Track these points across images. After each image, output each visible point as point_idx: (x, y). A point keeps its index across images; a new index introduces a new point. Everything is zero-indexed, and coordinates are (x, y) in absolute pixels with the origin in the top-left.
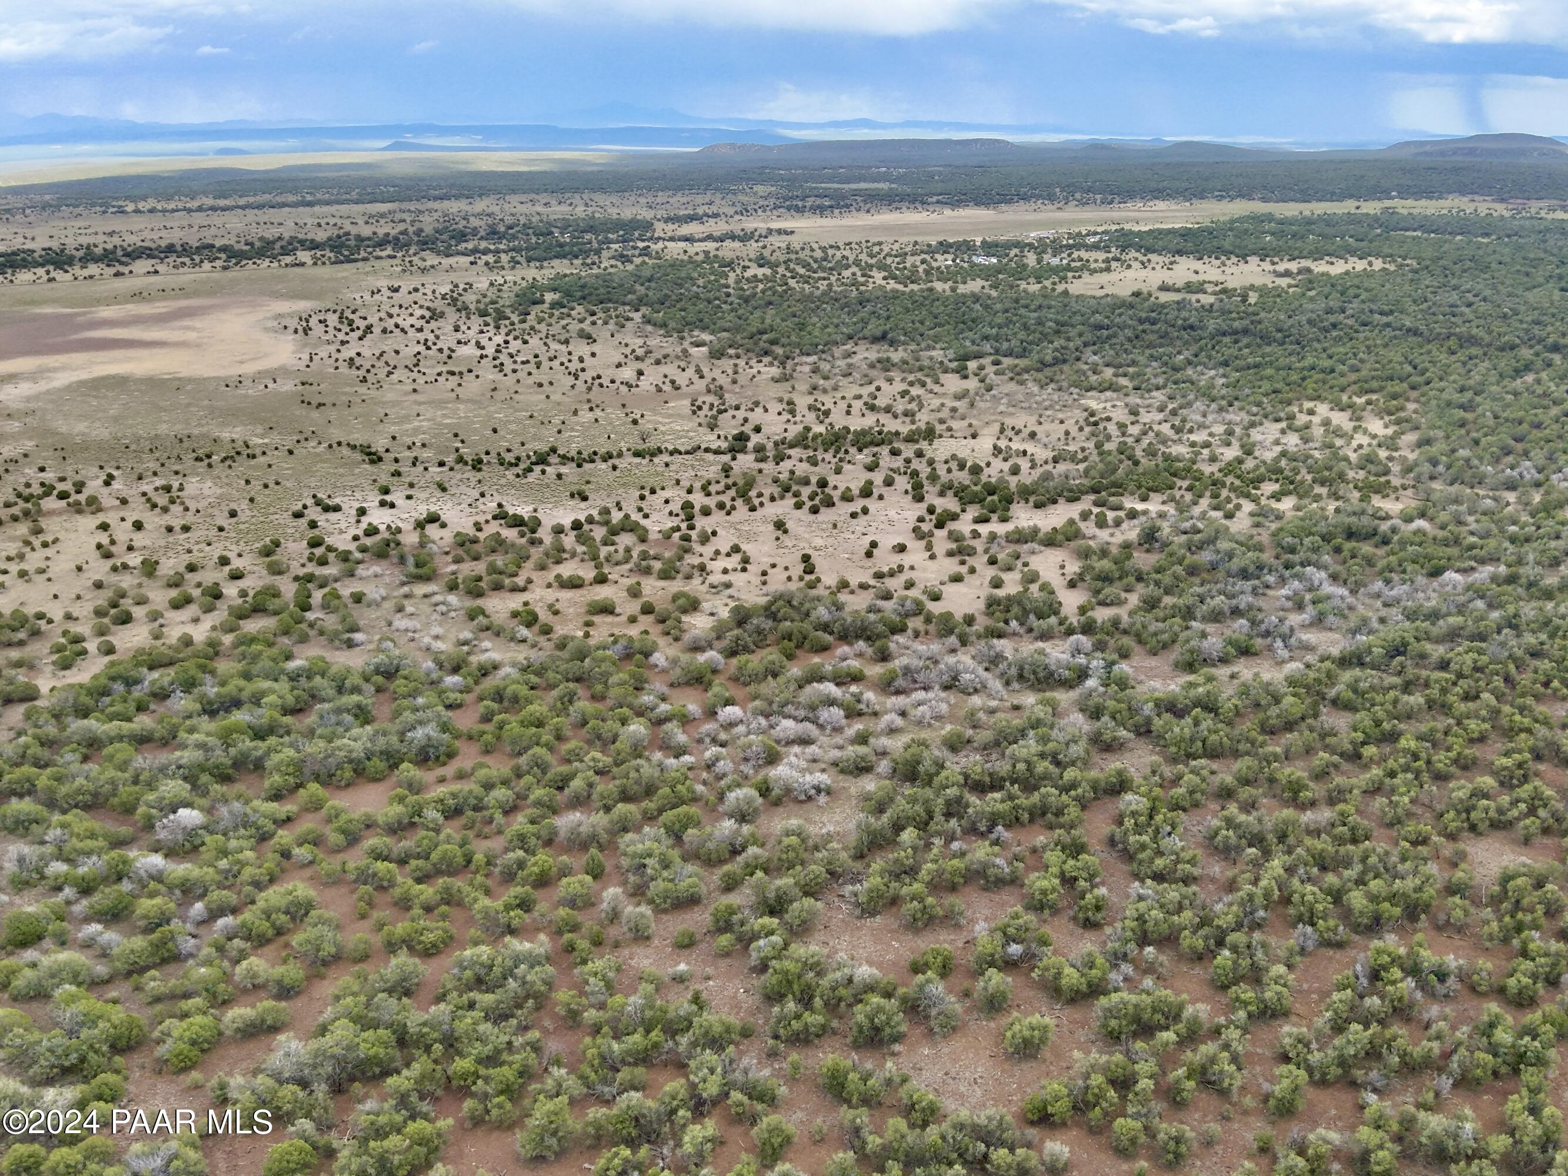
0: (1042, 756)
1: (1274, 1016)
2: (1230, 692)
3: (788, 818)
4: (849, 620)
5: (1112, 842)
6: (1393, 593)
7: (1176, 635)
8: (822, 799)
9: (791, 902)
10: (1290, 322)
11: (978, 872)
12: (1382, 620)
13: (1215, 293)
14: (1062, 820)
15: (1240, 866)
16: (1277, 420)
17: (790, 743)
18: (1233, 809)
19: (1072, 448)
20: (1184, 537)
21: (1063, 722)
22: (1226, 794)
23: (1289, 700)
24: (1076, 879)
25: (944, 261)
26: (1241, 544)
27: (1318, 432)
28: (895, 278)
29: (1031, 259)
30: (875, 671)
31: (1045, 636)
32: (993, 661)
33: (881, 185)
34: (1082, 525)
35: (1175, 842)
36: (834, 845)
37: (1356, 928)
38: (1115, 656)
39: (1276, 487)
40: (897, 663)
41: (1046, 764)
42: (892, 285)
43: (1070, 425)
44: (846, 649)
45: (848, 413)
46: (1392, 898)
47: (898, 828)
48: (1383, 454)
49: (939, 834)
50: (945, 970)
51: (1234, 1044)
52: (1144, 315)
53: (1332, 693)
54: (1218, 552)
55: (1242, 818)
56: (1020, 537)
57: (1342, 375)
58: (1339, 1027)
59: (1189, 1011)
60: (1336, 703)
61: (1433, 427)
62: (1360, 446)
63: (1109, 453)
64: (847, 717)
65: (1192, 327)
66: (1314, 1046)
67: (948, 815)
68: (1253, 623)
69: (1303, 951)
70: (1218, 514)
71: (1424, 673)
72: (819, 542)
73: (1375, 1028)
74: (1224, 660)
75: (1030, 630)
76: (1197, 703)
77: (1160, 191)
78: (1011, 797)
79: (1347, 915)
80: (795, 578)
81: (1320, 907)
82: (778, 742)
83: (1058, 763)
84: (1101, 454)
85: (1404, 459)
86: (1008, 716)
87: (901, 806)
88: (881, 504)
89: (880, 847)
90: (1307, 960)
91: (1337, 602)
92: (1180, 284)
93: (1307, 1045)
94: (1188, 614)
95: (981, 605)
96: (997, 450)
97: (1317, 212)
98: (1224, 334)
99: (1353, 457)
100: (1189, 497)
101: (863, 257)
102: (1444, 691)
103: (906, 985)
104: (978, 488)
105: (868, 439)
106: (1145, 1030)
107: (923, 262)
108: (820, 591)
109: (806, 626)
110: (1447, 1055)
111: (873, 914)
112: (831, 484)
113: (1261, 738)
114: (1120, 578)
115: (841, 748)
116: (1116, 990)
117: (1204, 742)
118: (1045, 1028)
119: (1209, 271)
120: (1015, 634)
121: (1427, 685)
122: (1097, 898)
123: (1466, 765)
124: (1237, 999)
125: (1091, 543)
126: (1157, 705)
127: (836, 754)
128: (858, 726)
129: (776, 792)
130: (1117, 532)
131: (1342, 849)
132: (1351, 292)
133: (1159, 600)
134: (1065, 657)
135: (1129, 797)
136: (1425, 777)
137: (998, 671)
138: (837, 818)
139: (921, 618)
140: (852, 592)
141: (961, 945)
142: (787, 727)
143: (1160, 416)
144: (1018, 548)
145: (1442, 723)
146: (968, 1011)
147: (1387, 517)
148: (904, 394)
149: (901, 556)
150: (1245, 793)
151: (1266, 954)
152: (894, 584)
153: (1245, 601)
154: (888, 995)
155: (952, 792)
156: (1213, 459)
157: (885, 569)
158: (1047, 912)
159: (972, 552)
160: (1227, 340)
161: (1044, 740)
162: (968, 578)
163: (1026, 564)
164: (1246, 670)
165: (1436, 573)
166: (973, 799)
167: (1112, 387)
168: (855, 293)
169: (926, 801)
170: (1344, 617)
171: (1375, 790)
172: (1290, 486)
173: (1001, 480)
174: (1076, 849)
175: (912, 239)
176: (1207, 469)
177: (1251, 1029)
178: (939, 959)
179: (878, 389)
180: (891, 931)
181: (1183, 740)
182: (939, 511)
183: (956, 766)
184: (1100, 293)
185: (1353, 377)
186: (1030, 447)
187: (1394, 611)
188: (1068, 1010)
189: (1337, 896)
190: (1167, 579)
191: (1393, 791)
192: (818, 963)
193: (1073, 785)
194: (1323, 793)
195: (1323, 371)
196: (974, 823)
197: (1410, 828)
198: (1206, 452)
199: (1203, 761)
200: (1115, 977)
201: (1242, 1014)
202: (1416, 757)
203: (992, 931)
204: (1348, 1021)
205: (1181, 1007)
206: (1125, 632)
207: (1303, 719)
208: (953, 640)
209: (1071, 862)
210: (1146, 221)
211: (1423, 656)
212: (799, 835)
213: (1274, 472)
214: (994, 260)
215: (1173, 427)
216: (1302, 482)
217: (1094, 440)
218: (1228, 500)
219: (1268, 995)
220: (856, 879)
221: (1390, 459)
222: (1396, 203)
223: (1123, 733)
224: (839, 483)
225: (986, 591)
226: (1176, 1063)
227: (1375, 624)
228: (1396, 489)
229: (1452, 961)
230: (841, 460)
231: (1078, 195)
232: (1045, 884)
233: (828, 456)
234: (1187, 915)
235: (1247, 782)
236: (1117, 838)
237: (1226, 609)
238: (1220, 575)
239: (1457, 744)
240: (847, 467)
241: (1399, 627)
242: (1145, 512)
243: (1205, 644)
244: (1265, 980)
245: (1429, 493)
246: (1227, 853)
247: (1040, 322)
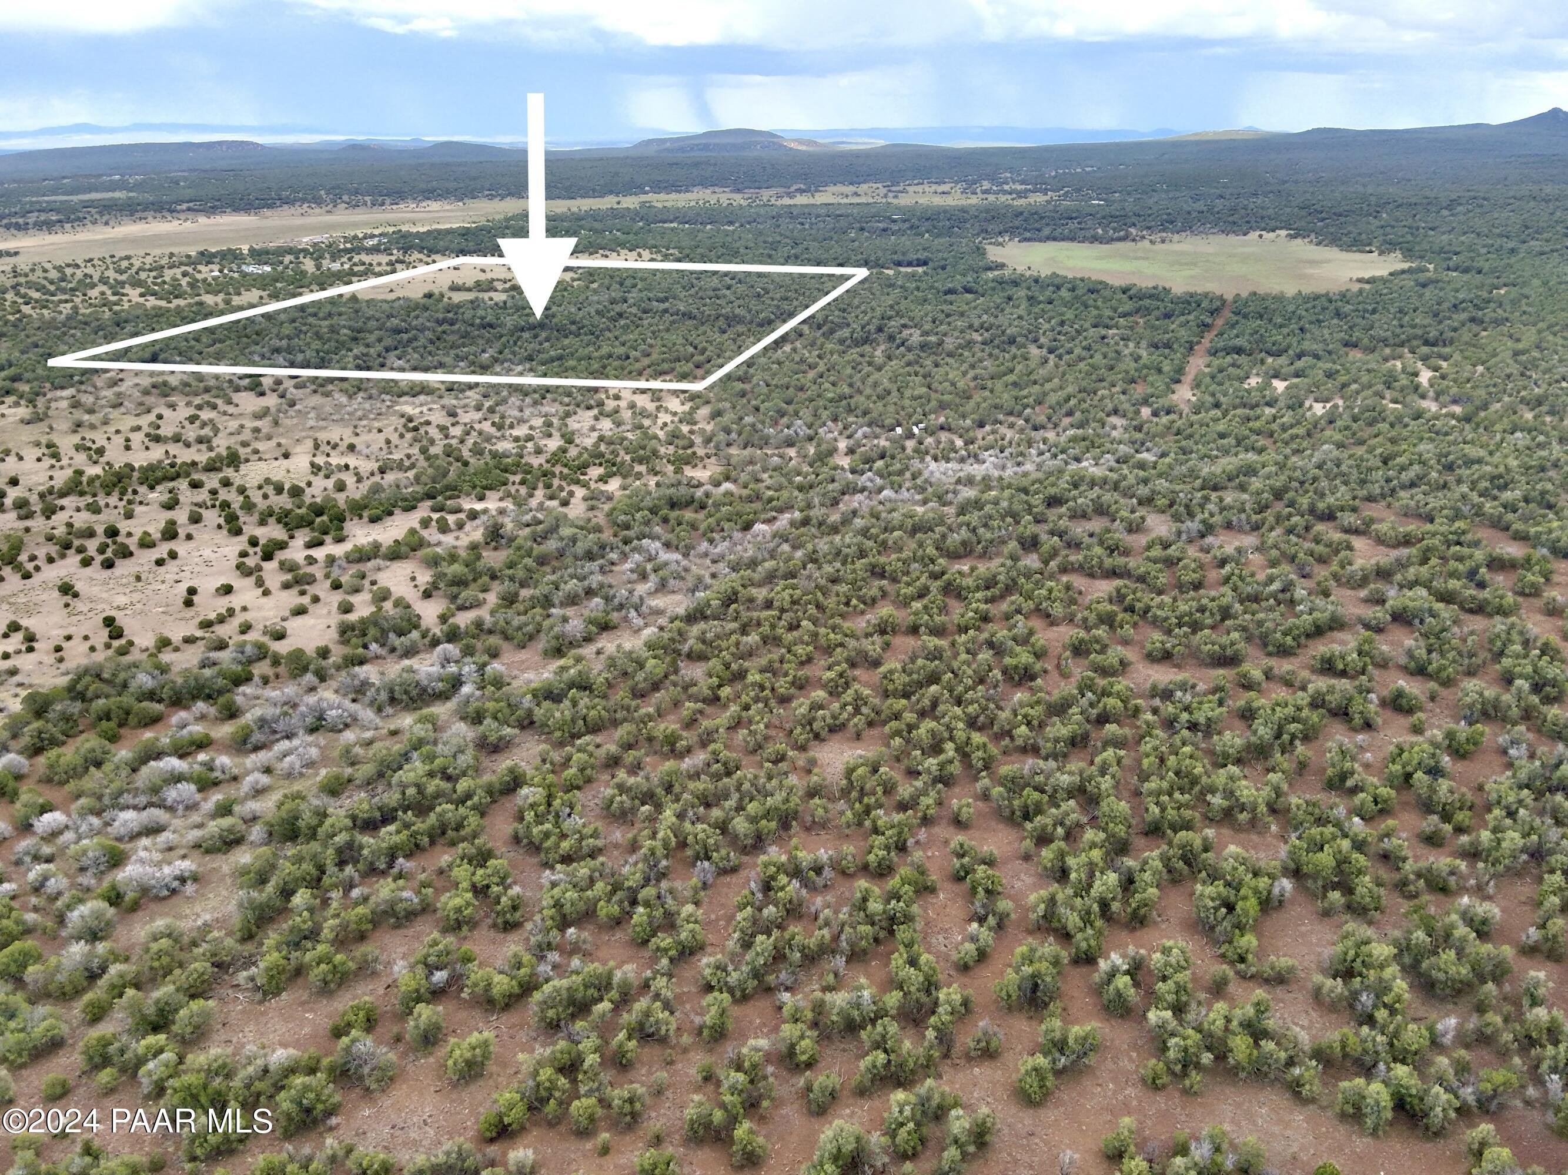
0: (431, 774)
1: (692, 953)
2: (600, 667)
3: (152, 920)
4: (180, 681)
5: (516, 839)
6: (718, 550)
7: (539, 624)
8: (190, 888)
9: (176, 1011)
10: (581, 314)
11: (385, 912)
12: (714, 576)
13: (505, 291)
14: (463, 833)
15: (637, 825)
16: (589, 408)
17: (134, 836)
18: (622, 775)
19: (396, 456)
20: (528, 530)
21: (445, 736)
22: (613, 762)
23: (652, 662)
24: (488, 887)
25: (210, 272)
26: (582, 528)
27: (627, 415)
28: (154, 294)
29: (309, 265)
30: (225, 731)
31: (410, 652)
32: (359, 691)
33: (117, 195)
34: (425, 533)
35: (577, 821)
36: (216, 934)
37: (745, 850)
38: (486, 658)
39: (601, 471)
40: (249, 718)
41: (437, 781)
42: (152, 302)
43: (389, 433)
44: (183, 714)
45: (128, 448)
46: (767, 815)
47: (287, 893)
48: (685, 429)
49: (336, 886)
50: (370, 1024)
51: (663, 991)
52: (441, 316)
53: (685, 648)
54: (562, 539)
55: (632, 781)
56: (362, 556)
57: (637, 360)
58: (747, 944)
59: (618, 976)
60: (693, 657)
61: (720, 400)
62: (665, 424)
63: (436, 456)
64: (200, 790)
65: (491, 326)
66: (730, 968)
67: (341, 864)
68: (607, 599)
69: (705, 886)
70: (555, 503)
71: (755, 614)
72: (122, 600)
73: (776, 933)
74: (588, 639)
75: (393, 650)
76: (572, 685)
77: (432, 191)
78: (407, 826)
79: (734, 840)
80: (100, 647)
81: (711, 841)
82: (119, 839)
83: (448, 778)
84: (428, 459)
85: (702, 431)
86: (387, 743)
87: (286, 868)
88: (191, 544)
89: (271, 920)
90: (709, 892)
91: (674, 567)
92: (470, 283)
93: (724, 970)
94: (547, 602)
95: (333, 634)
96: (316, 468)
97: (584, 208)
98: (522, 330)
99: (661, 434)
100: (523, 491)
101: (111, 274)
102: (773, 627)
103: (331, 1054)
104: (302, 511)
105: (159, 474)
106: (580, 1008)
107: (185, 274)
108: (135, 655)
109: (127, 700)
110: (836, 938)
111: (277, 993)
112: (123, 532)
113: (634, 703)
114: (475, 580)
115: (200, 826)
116: (547, 981)
117: (584, 719)
118: (486, 1044)
119: (496, 268)
120: (377, 657)
121: (759, 624)
122: (512, 899)
123: (801, 685)
124: (658, 949)
125: (438, 550)
126: (534, 696)
127: (195, 835)
128: (216, 797)
129: (130, 896)
130: (461, 534)
131: (720, 784)
132: (629, 282)
133: (517, 594)
134: (436, 669)
135: (525, 791)
136: (773, 703)
137: (366, 700)
138: (211, 904)
139: (268, 661)
140: (177, 649)
141: (381, 991)
142: (128, 819)
143: (479, 415)
144: (361, 567)
145: (775, 655)
146: (404, 1055)
147: (700, 485)
148: (192, 419)
149: (228, 598)
150: (630, 757)
151: (674, 899)
152: (227, 631)
153: (595, 580)
154: (312, 1071)
155: (340, 839)
156: (538, 451)
157: (212, 616)
158: (465, 928)
159: (311, 580)
160: (526, 335)
161: (431, 758)
162: (312, 608)
163: (374, 583)
164: (608, 644)
165: (747, 527)
166: (366, 839)
167: (424, 390)
168: (108, 314)
169: (314, 857)
170: (683, 579)
171: (736, 725)
172: (614, 469)
173: (327, 499)
174: (482, 858)
175: (167, 251)
176: (536, 462)
177: (675, 972)
178: (361, 1014)
179: (160, 417)
180: (303, 1004)
181: (565, 722)
182: (262, 542)
183: (339, 811)
184: (392, 296)
185: (646, 361)
186: (352, 461)
187: (721, 565)
188: (504, 1017)
189: (723, 827)
190: (520, 573)
191: (750, 722)
192: (224, 1066)
193: (468, 796)
194: (696, 739)
195: (619, 358)
196: (372, 863)
197: (770, 749)
198: (530, 445)
199: (588, 738)
200: (544, 969)
201: (665, 962)
202: (762, 688)
203: (412, 967)
204: (753, 935)
205: (610, 975)
206: (490, 632)
207: (666, 676)
208: (309, 678)
209: (480, 872)
210: (423, 223)
211: (751, 600)
212: (169, 936)
213: (597, 457)
214: (268, 269)
215: (493, 424)
216: (623, 463)
217: (418, 445)
218: (561, 489)
219: (683, 935)
220: (249, 962)
221: (691, 432)
222: (650, 197)
223: (507, 731)
224: (133, 529)
225: (336, 619)
226: (615, 1029)
227: (708, 580)
228: (702, 459)
229: (823, 855)
230: (130, 502)
231: (345, 198)
232: (458, 901)
233: (113, 500)
234: (600, 885)
235: (629, 747)
236: (521, 834)
237: (580, 591)
238: (569, 560)
239: (790, 667)
240: (139, 510)
241: (729, 580)
242: (485, 511)
243: (568, 628)
244: (679, 922)
245: (728, 458)
246: (623, 817)
247: (333, 330)
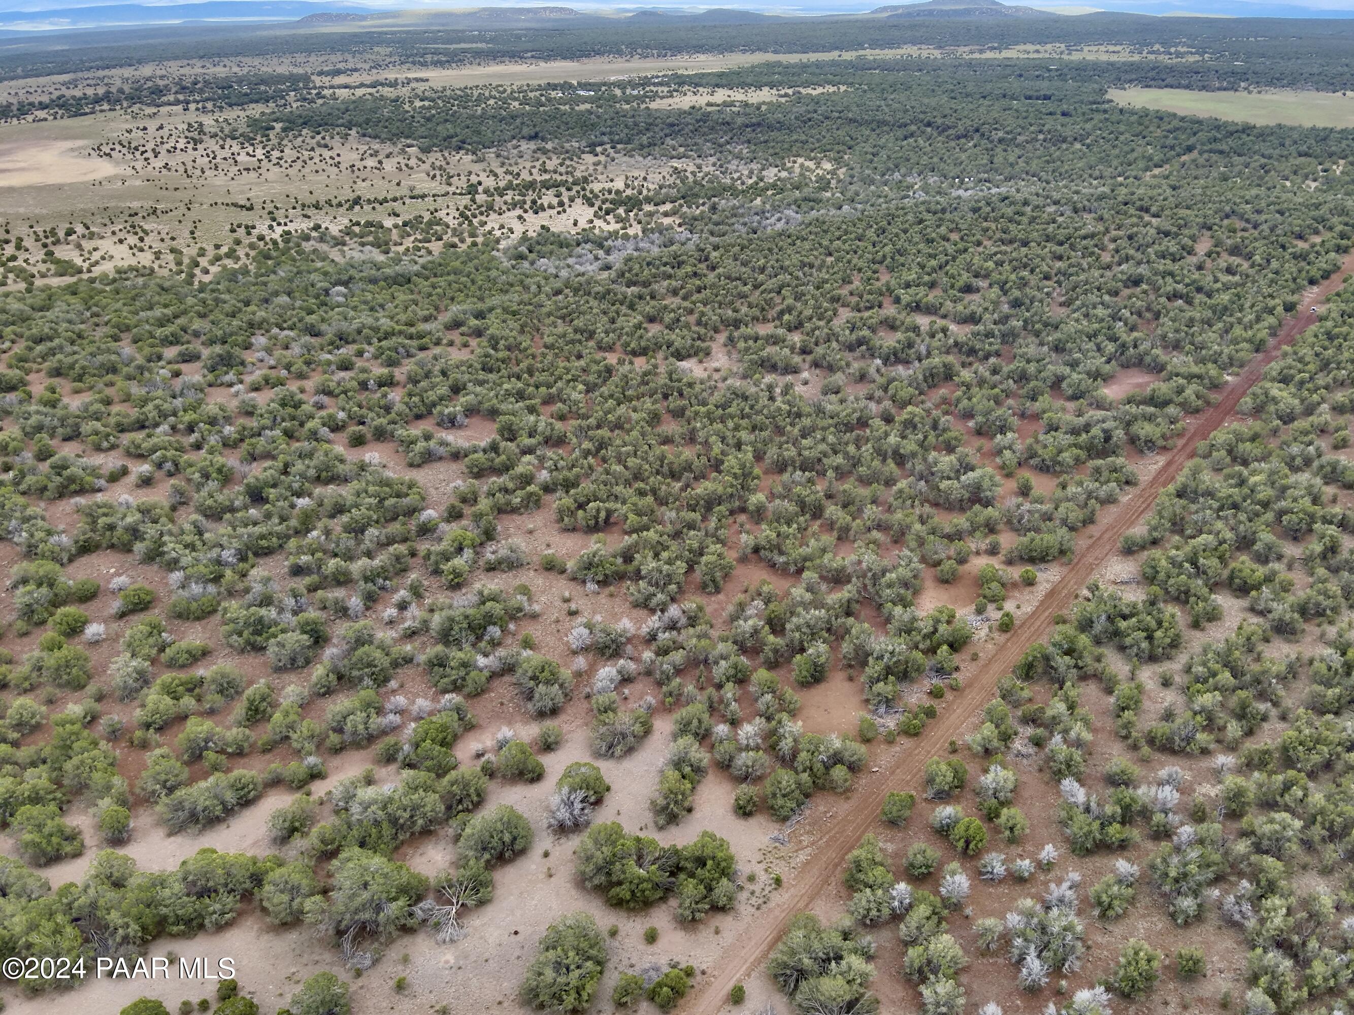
10: (785, 119)
13: (741, 106)
16: (776, 166)
19: (668, 183)
25: (557, 94)
27: (797, 170)
28: (527, 104)
29: (618, 92)
33: (480, 45)
34: (680, 209)
42: (526, 108)
43: (665, 174)
45: (531, 174)
48: (829, 177)
52: (699, 118)
56: (651, 214)
57: (812, 144)
61: (856, 164)
62: (818, 174)
63: (688, 184)
65: (728, 123)
77: (701, 47)
84: (684, 184)
85: (839, 177)
88: (572, 208)
92: (719, 102)
96: (627, 186)
97: (812, 59)
98: (747, 126)
99: (814, 178)
104: (622, 200)
105: (550, 184)
107: (541, 95)
112: (539, 202)
119: (738, 95)
132: (824, 103)
143: (714, 168)
144: (650, 217)
148: (561, 164)
149: (592, 224)
156: (743, 183)
157: (587, 228)
160: (749, 129)
167: (685, 156)
173: (633, 196)
176: (740, 187)
179: (544, 162)
182: (604, 209)
184: (669, 108)
185: (818, 144)
186: (645, 184)
195: (802, 142)
198: (739, 181)
210: (693, 68)
213: (774, 186)
214: (592, 93)
215: (721, 172)
217: (679, 179)
221: (832, 178)
222: (867, 52)
224: (543, 202)
230: (538, 194)
231: (639, 51)
233: (530, 192)
240: (544, 196)
247: (636, 124)
